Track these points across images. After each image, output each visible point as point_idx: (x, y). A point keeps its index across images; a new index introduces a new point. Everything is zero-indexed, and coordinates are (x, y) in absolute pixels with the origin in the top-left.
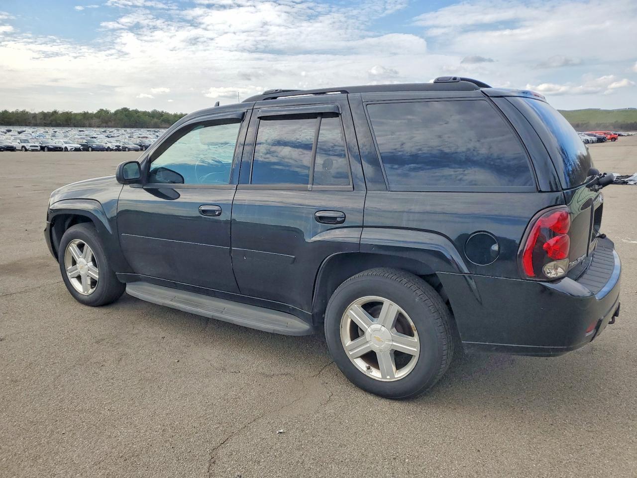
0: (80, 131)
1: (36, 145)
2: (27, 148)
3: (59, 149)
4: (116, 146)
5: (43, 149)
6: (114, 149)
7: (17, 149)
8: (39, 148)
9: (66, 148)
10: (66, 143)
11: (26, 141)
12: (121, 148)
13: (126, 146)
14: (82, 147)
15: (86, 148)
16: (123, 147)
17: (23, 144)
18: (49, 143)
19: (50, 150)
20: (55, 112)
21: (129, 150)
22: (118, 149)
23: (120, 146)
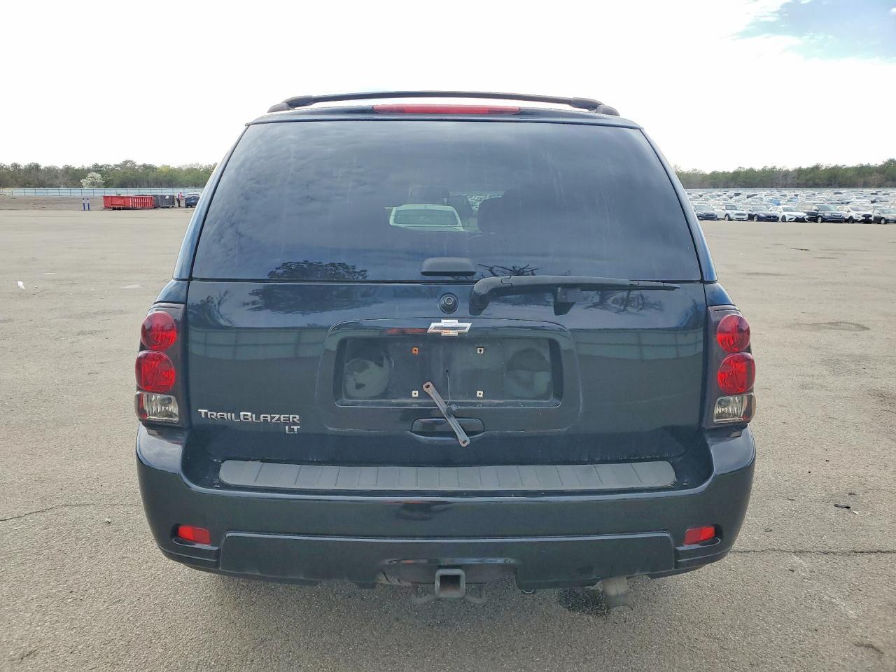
0: (836, 193)
1: (744, 212)
2: (731, 216)
3: (773, 219)
4: (864, 216)
5: (751, 217)
6: (860, 220)
7: (718, 217)
8: (747, 216)
9: (784, 218)
10: (786, 210)
11: (733, 208)
12: (872, 218)
13: (883, 215)
14: (807, 217)
15: (814, 218)
16: (875, 218)
17: (728, 212)
18: (761, 210)
19: (760, 219)
20: (817, 168)
21: (887, 222)
22: (867, 220)
23: (871, 216)
